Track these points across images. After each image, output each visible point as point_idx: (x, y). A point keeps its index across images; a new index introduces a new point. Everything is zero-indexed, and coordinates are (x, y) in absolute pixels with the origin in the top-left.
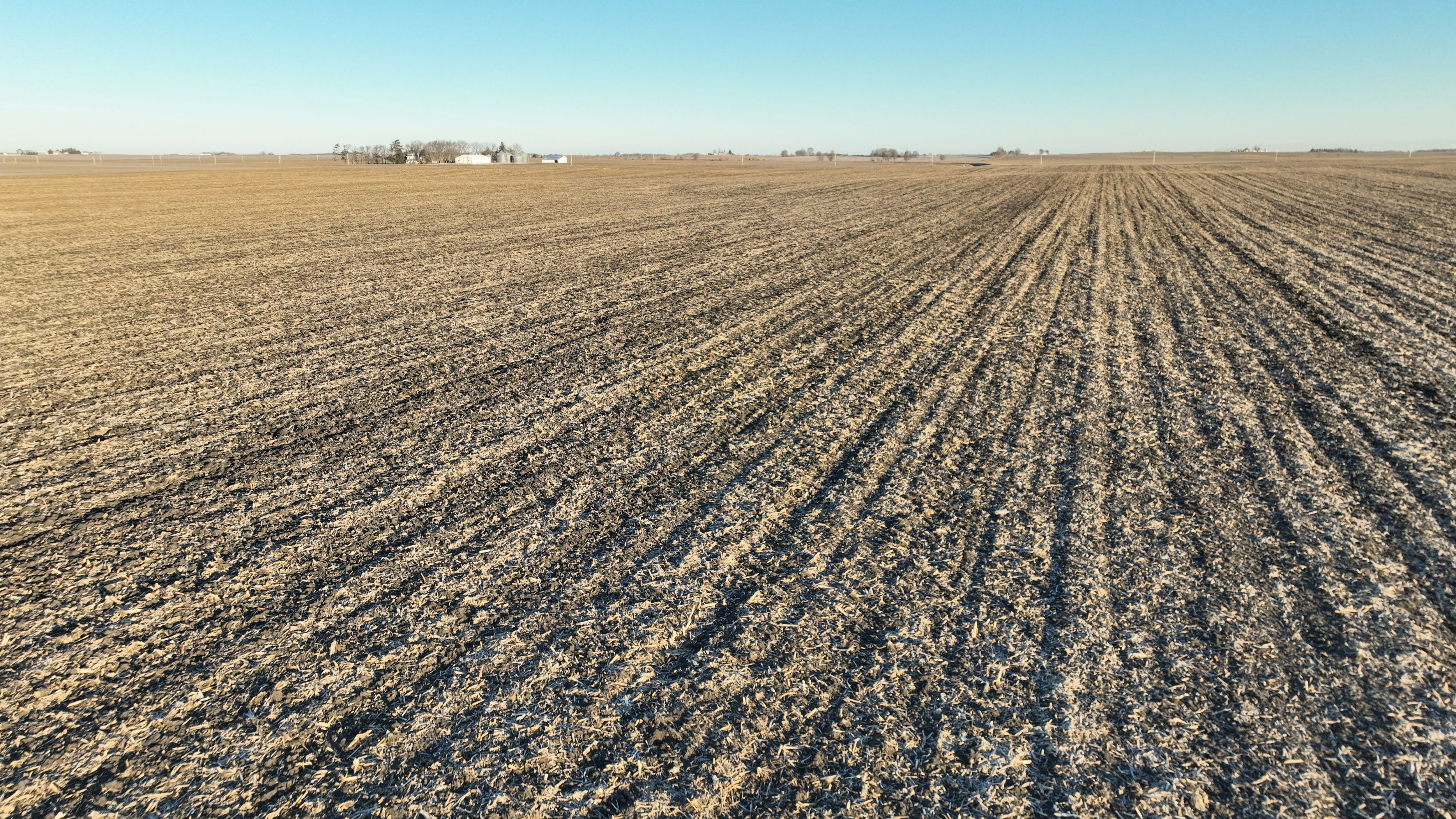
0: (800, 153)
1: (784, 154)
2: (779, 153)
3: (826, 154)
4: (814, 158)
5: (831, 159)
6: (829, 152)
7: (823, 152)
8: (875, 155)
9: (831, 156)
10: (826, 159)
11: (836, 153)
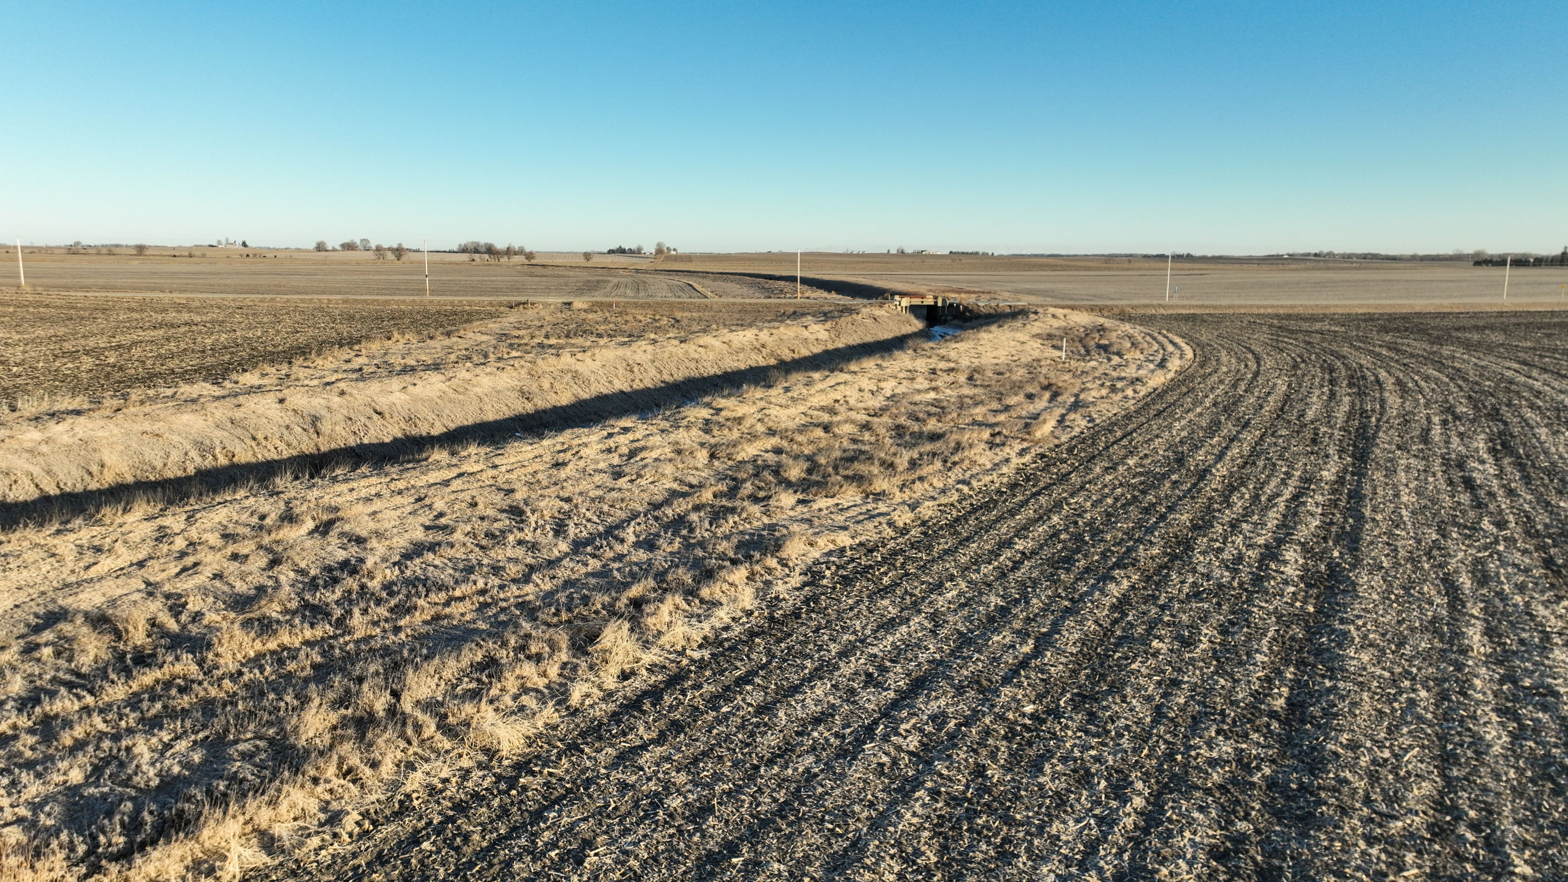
0: (349, 247)
1: (320, 247)
2: (312, 246)
3: (389, 249)
4: (370, 255)
5: (399, 258)
6: (395, 246)
7: (386, 245)
8: (464, 250)
9: (399, 252)
10: (390, 256)
11: (405, 246)
